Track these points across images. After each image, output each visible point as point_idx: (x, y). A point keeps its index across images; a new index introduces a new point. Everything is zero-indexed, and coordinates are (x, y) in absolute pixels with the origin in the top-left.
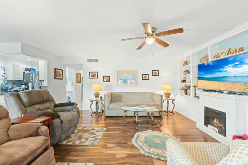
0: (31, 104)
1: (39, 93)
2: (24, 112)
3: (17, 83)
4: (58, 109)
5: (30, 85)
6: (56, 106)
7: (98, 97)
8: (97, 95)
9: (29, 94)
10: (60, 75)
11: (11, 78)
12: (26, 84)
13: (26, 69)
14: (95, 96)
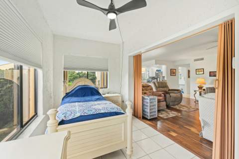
0: (159, 87)
1: (162, 83)
2: (157, 90)
3: (153, 78)
4: (170, 91)
5: (158, 79)
6: (169, 90)
7: (201, 89)
8: (200, 88)
9: (158, 83)
10: (174, 73)
11: (151, 76)
12: (157, 79)
13: (157, 71)
14: (198, 88)
